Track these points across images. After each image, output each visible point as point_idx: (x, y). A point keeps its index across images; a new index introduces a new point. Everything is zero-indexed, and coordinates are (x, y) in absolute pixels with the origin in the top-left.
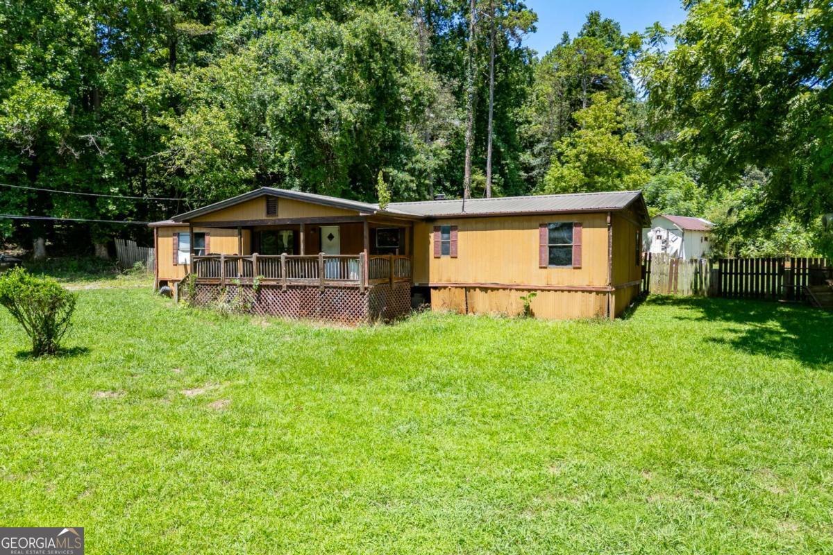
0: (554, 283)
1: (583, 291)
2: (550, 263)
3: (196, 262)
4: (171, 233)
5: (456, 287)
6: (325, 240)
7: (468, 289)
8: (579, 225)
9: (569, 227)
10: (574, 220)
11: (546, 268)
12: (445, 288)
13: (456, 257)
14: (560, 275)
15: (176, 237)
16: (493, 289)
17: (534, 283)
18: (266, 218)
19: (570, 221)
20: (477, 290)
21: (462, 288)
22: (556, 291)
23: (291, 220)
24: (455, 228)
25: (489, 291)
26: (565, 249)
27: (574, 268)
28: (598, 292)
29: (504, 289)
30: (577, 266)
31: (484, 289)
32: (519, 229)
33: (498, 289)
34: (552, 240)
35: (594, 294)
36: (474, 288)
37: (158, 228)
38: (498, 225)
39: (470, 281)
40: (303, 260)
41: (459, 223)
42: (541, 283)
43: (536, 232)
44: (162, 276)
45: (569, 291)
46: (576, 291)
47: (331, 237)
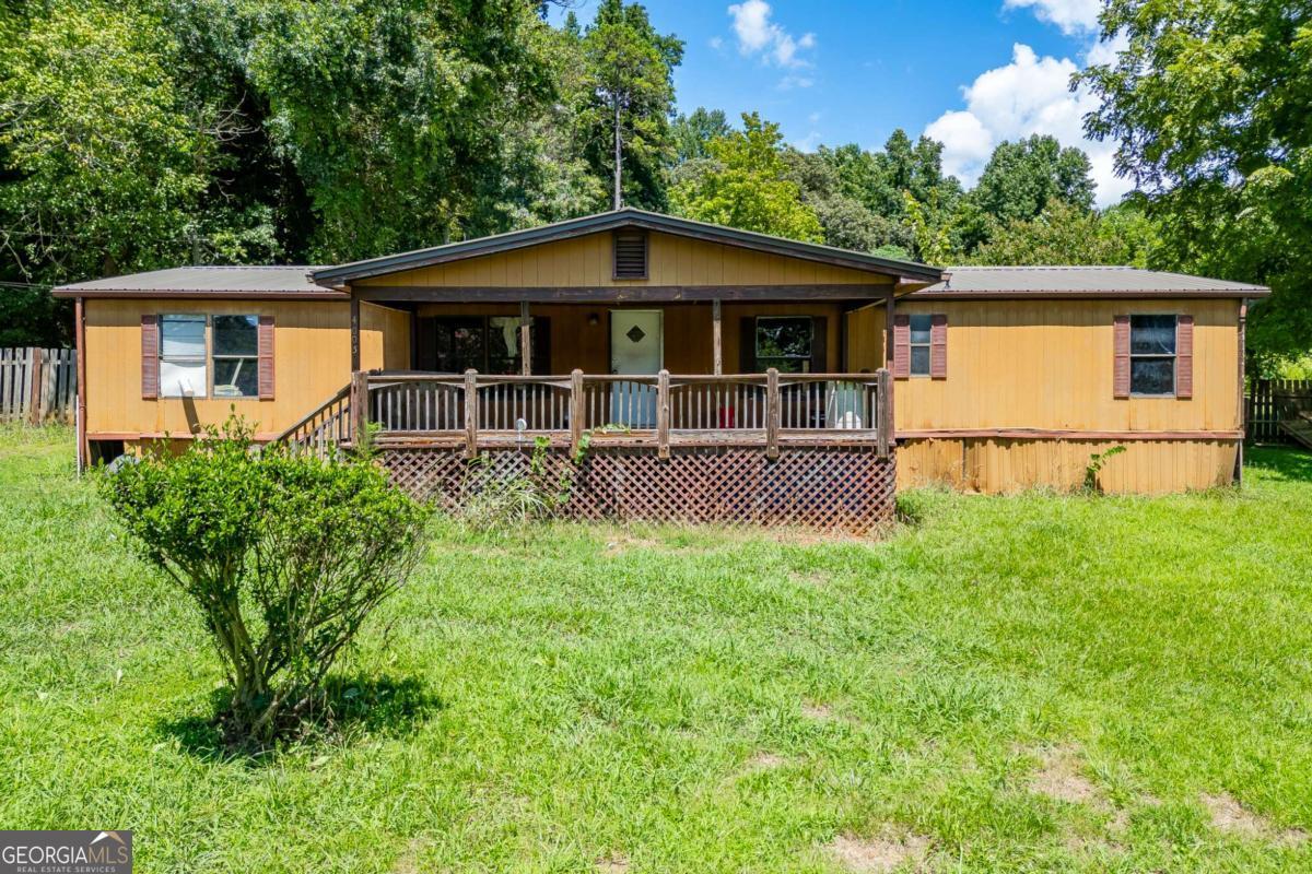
0: (1143, 426)
1: (1196, 441)
2: (1133, 389)
3: (374, 393)
4: (134, 312)
5: (944, 439)
6: (620, 340)
7: (969, 442)
8: (1188, 319)
9: (1168, 322)
10: (1178, 310)
11: (1126, 398)
12: (919, 440)
13: (944, 379)
14: (1153, 412)
15: (155, 327)
16: (1022, 441)
17: (1102, 429)
18: (612, 285)
19: (1171, 313)
20: (990, 442)
21: (956, 439)
22: (1146, 441)
23: (688, 289)
24: (941, 320)
25: (1015, 445)
26: (1160, 363)
27: (1179, 399)
28: (1221, 442)
29: (1045, 440)
30: (1185, 394)
31: (1004, 441)
32: (1074, 324)
33: (1032, 441)
34: (1135, 346)
35: (1215, 444)
36: (984, 440)
37: (86, 298)
38: (1033, 316)
39: (975, 426)
40: (720, 385)
41: (951, 310)
42: (1119, 429)
43: (1107, 331)
44: (100, 428)
45: (1170, 441)
46: (1183, 441)
47: (636, 334)
